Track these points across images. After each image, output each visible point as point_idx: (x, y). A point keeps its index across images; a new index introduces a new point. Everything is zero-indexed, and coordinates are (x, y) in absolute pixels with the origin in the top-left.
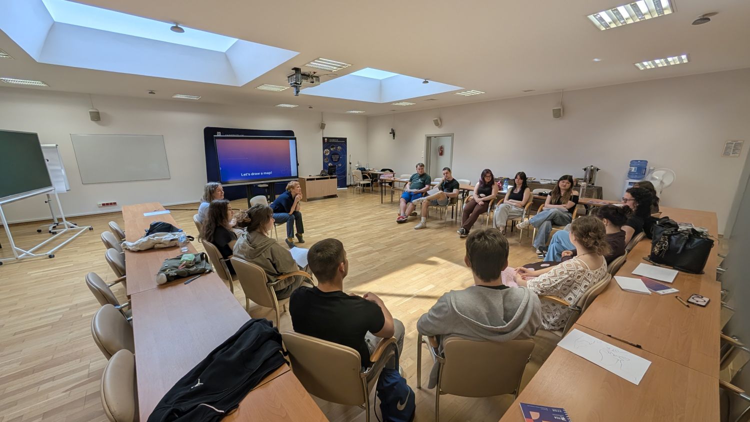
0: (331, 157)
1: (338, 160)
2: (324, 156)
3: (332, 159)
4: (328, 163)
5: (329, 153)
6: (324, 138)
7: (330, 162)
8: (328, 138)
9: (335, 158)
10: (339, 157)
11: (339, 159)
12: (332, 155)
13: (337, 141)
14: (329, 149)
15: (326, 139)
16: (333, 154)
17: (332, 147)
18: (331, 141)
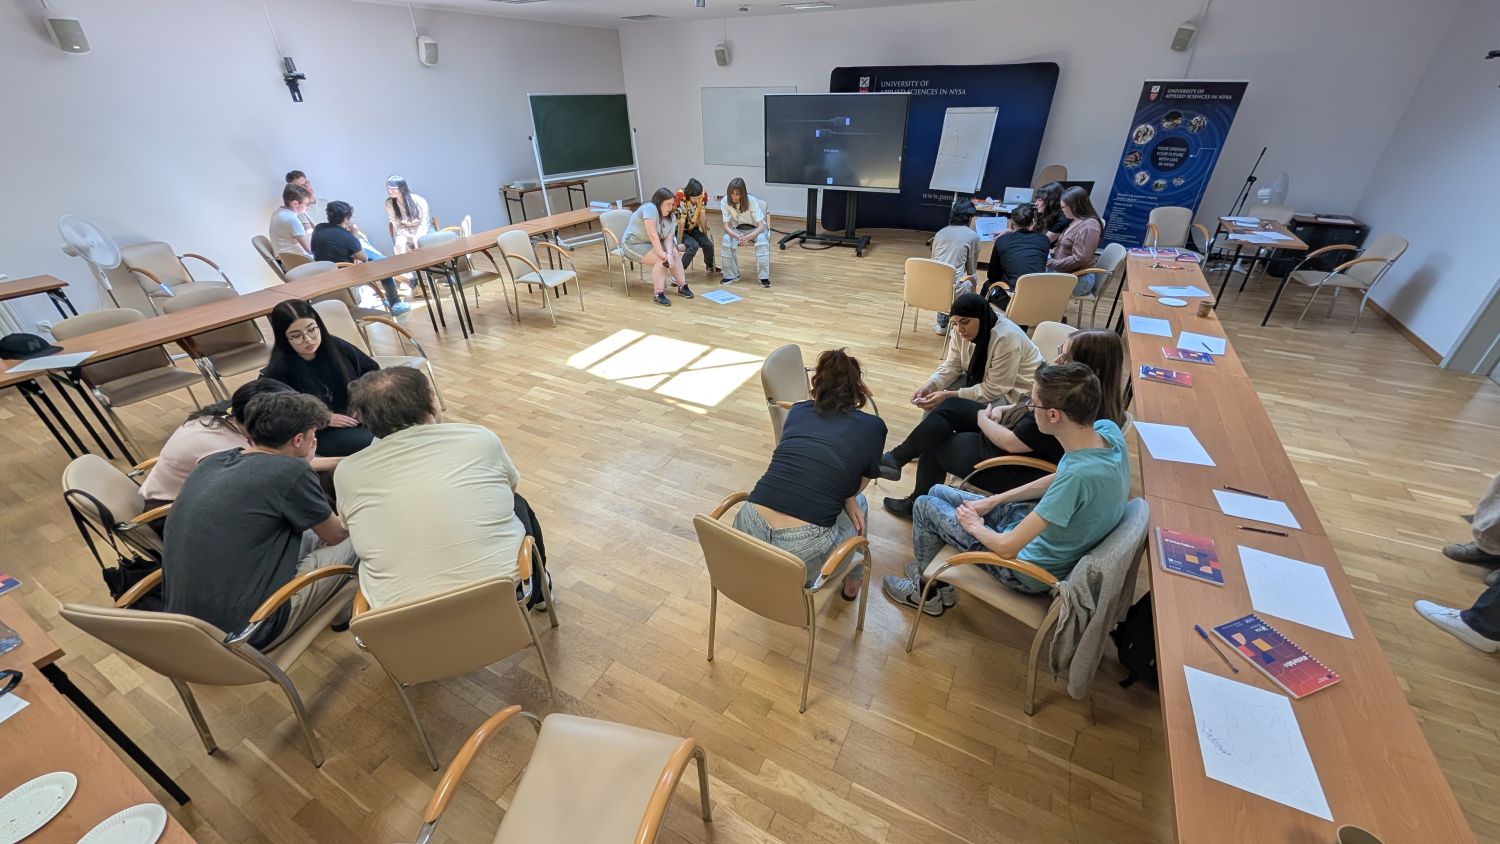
0: (1156, 150)
1: (1177, 165)
2: (1130, 147)
3: (1154, 158)
4: (1137, 170)
5: (1149, 138)
6: (1148, 86)
7: (1143, 168)
8: (1166, 86)
9: (1170, 155)
10: (1186, 154)
11: (1182, 161)
12: (1164, 143)
13: (1200, 95)
14: (1157, 124)
15: (1156, 89)
16: (1164, 140)
17: (1172, 117)
18: (1172, 94)
